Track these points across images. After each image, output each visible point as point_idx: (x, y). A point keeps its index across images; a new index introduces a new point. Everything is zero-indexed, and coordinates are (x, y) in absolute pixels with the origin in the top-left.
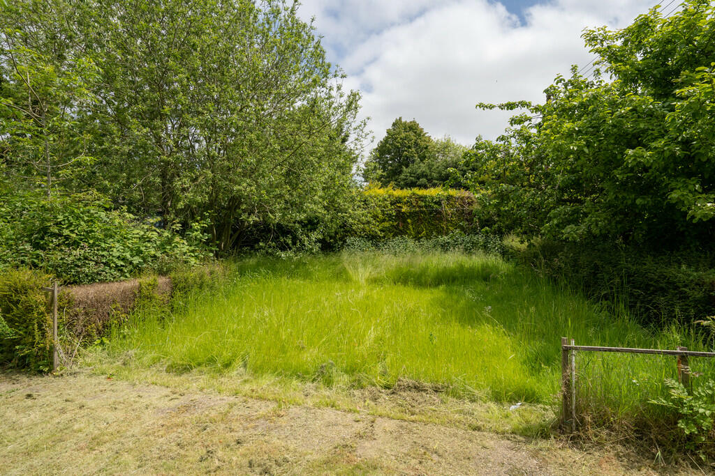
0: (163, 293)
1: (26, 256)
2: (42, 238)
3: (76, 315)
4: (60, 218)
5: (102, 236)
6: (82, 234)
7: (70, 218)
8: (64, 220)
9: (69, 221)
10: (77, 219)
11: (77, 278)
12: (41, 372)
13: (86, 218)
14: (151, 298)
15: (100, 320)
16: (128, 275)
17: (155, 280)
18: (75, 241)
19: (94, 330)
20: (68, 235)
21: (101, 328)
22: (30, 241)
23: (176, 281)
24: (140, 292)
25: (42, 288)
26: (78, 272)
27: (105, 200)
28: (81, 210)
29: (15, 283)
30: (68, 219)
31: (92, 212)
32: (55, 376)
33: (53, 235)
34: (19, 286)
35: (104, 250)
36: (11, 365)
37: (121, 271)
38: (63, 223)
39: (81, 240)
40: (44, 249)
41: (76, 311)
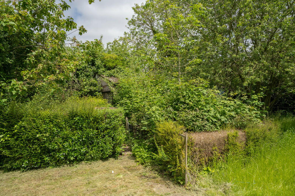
0: (241, 142)
1: (170, 114)
2: (177, 104)
3: (195, 152)
4: (185, 93)
5: (204, 104)
6: (195, 102)
7: (189, 94)
8: (186, 95)
9: (188, 95)
10: (192, 94)
11: (193, 128)
12: (179, 183)
13: (197, 94)
14: (234, 145)
15: (207, 156)
16: (218, 127)
17: (236, 133)
18: (192, 106)
19: (204, 162)
20: (188, 103)
21: (207, 161)
22: (172, 106)
23: (249, 134)
24: (228, 140)
25: (179, 134)
26: (193, 124)
27: (206, 82)
28: (194, 89)
29: (167, 130)
30: (188, 94)
31: (200, 90)
32: (186, 189)
33: (181, 102)
34: (169, 131)
35: (205, 111)
36: (165, 173)
37: (215, 124)
38: (186, 96)
39: (195, 105)
40: (178, 110)
41: (195, 149)
